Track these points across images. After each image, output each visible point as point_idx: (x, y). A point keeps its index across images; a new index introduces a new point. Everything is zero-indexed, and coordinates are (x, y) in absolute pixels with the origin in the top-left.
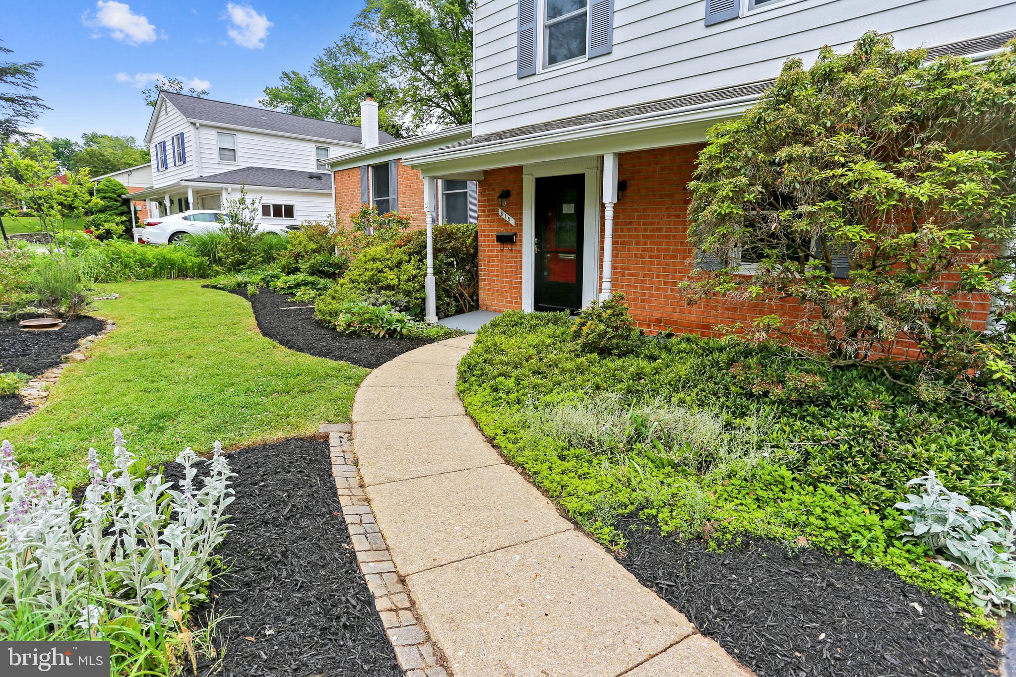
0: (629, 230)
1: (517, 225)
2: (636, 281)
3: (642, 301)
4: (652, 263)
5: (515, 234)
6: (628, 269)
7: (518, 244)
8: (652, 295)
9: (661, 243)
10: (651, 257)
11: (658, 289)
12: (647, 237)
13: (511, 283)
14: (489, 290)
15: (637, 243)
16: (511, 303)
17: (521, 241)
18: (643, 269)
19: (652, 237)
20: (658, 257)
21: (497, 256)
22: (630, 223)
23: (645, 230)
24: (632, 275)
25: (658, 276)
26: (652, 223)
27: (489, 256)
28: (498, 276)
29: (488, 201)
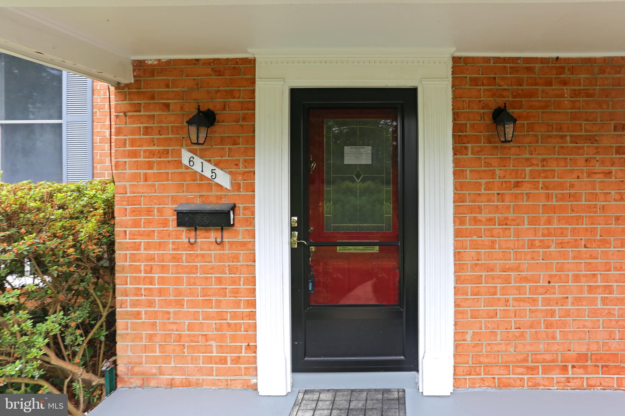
0: (516, 197)
1: (236, 186)
2: (534, 290)
3: (549, 325)
4: (564, 256)
5: (234, 208)
6: (518, 268)
7: (239, 228)
8: (568, 313)
9: (579, 220)
10: (561, 244)
11: (578, 301)
12: (554, 209)
13: (221, 316)
14: (151, 337)
15: (533, 221)
16: (223, 361)
17: (250, 221)
18: (548, 267)
19: (563, 209)
20: (575, 244)
21: (176, 258)
22: (517, 185)
23: (548, 197)
24: (526, 279)
25: (577, 278)
26: (561, 186)
27: (151, 259)
28: (180, 303)
29: (147, 131)
